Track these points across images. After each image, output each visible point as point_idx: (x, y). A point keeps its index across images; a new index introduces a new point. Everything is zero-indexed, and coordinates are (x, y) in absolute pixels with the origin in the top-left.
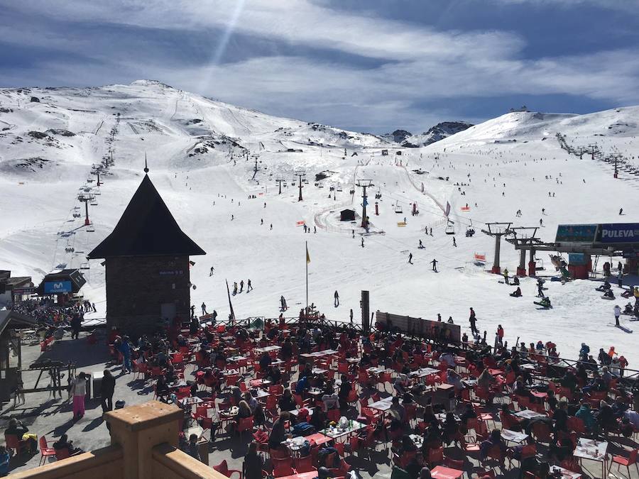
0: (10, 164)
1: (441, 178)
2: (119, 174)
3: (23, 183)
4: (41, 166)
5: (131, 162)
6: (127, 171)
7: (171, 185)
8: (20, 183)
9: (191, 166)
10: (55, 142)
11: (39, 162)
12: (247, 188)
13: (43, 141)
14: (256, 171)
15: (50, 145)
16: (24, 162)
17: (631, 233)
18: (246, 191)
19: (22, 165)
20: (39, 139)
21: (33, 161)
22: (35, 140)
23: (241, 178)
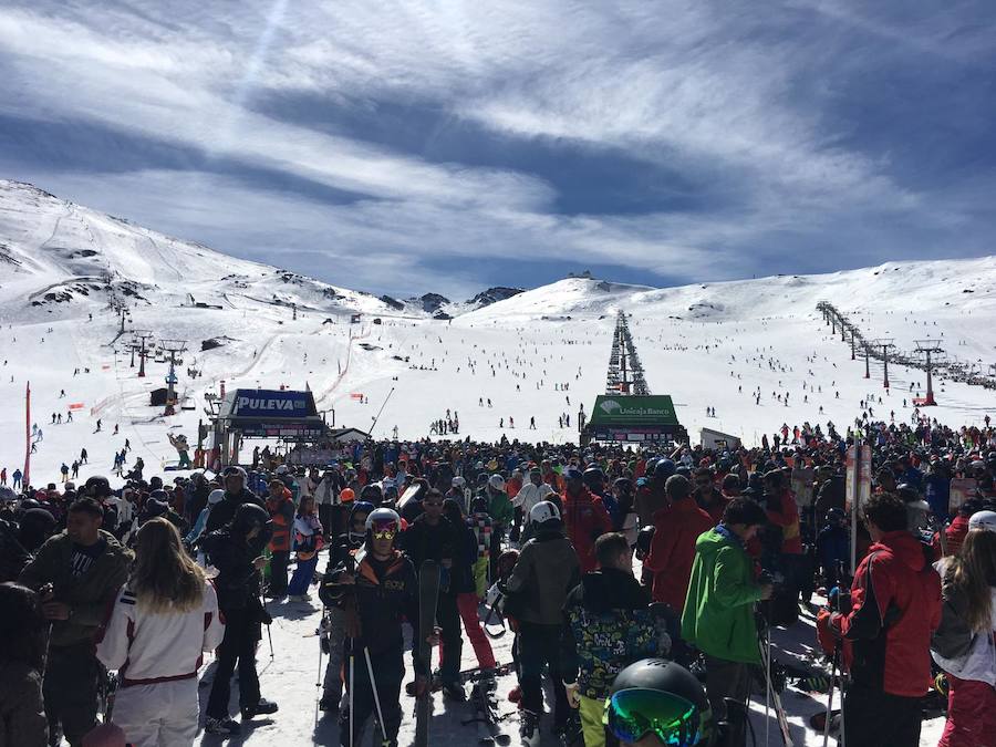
1: (397, 358)
9: (30, 320)
14: (122, 332)
17: (289, 405)
23: (89, 342)
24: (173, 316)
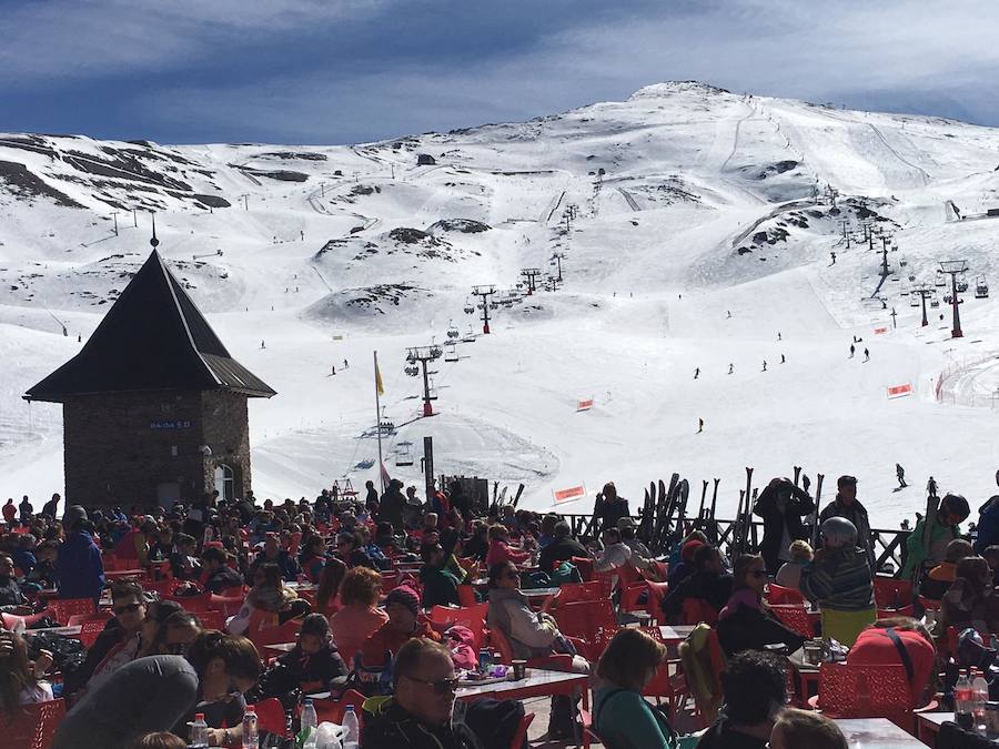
0: (337, 302)
2: (556, 305)
3: (340, 338)
4: (396, 301)
5: (602, 278)
6: (574, 300)
7: (666, 323)
8: (335, 338)
9: (740, 276)
10: (442, 248)
11: (393, 292)
12: (850, 321)
13: (418, 247)
14: (885, 274)
15: (432, 254)
16: (364, 295)
18: (846, 326)
19: (358, 301)
20: (411, 245)
21: (381, 291)
22: (402, 246)
23: (842, 296)
24: (956, 236)
